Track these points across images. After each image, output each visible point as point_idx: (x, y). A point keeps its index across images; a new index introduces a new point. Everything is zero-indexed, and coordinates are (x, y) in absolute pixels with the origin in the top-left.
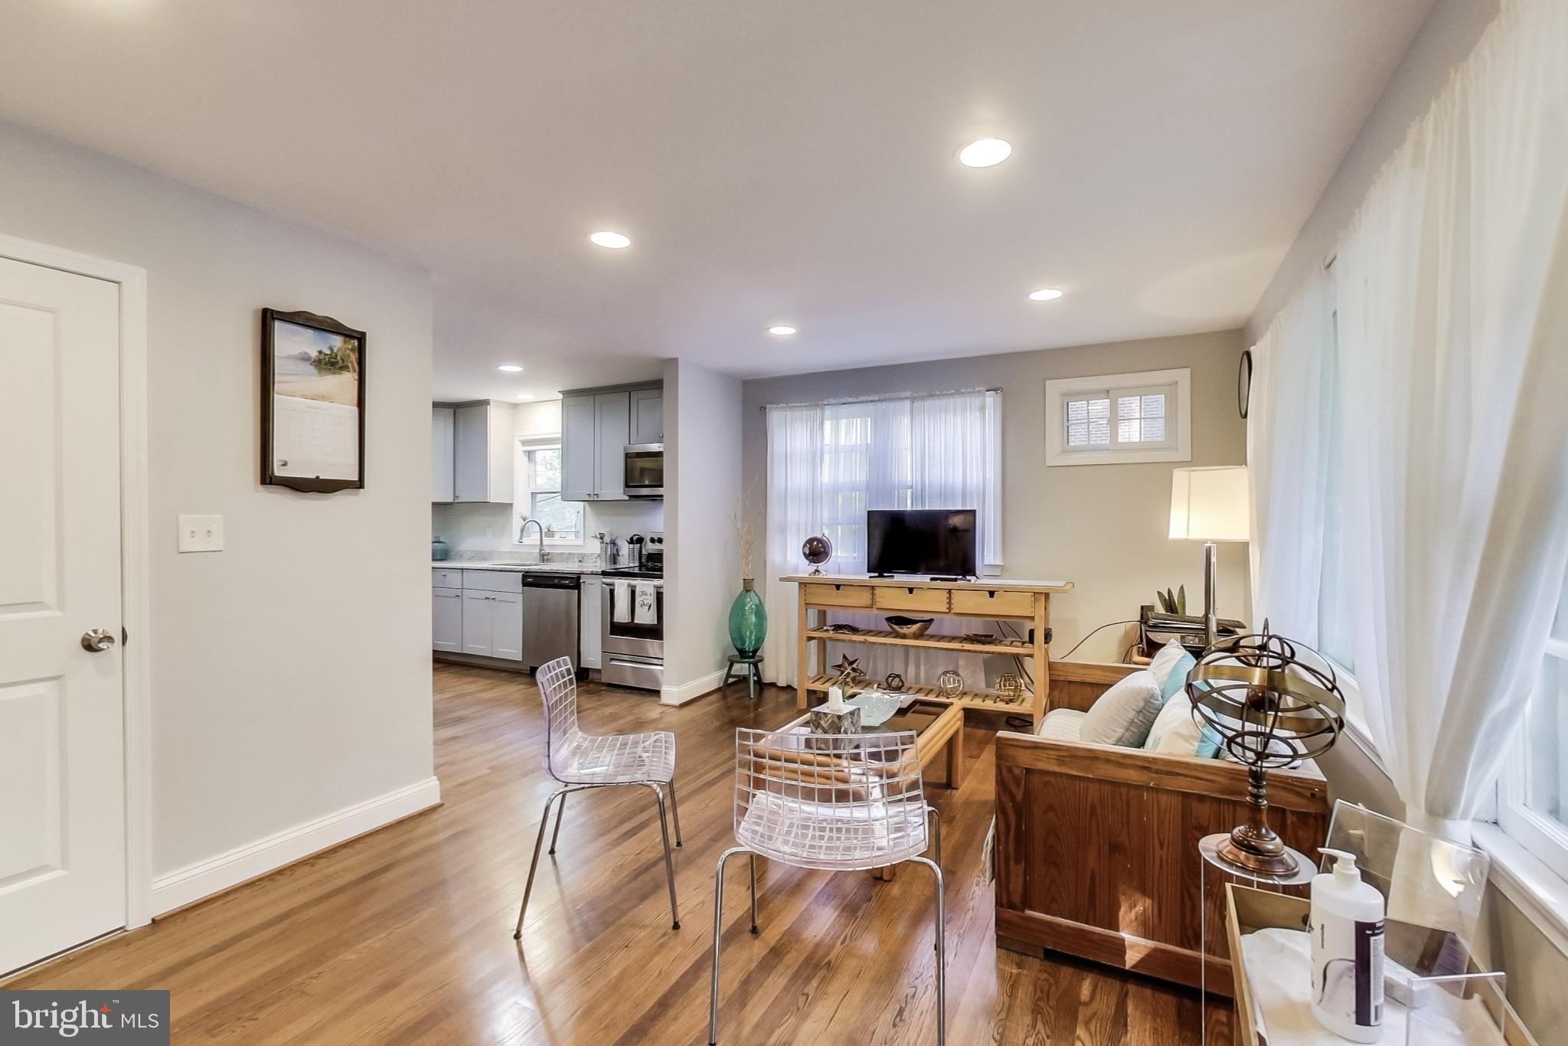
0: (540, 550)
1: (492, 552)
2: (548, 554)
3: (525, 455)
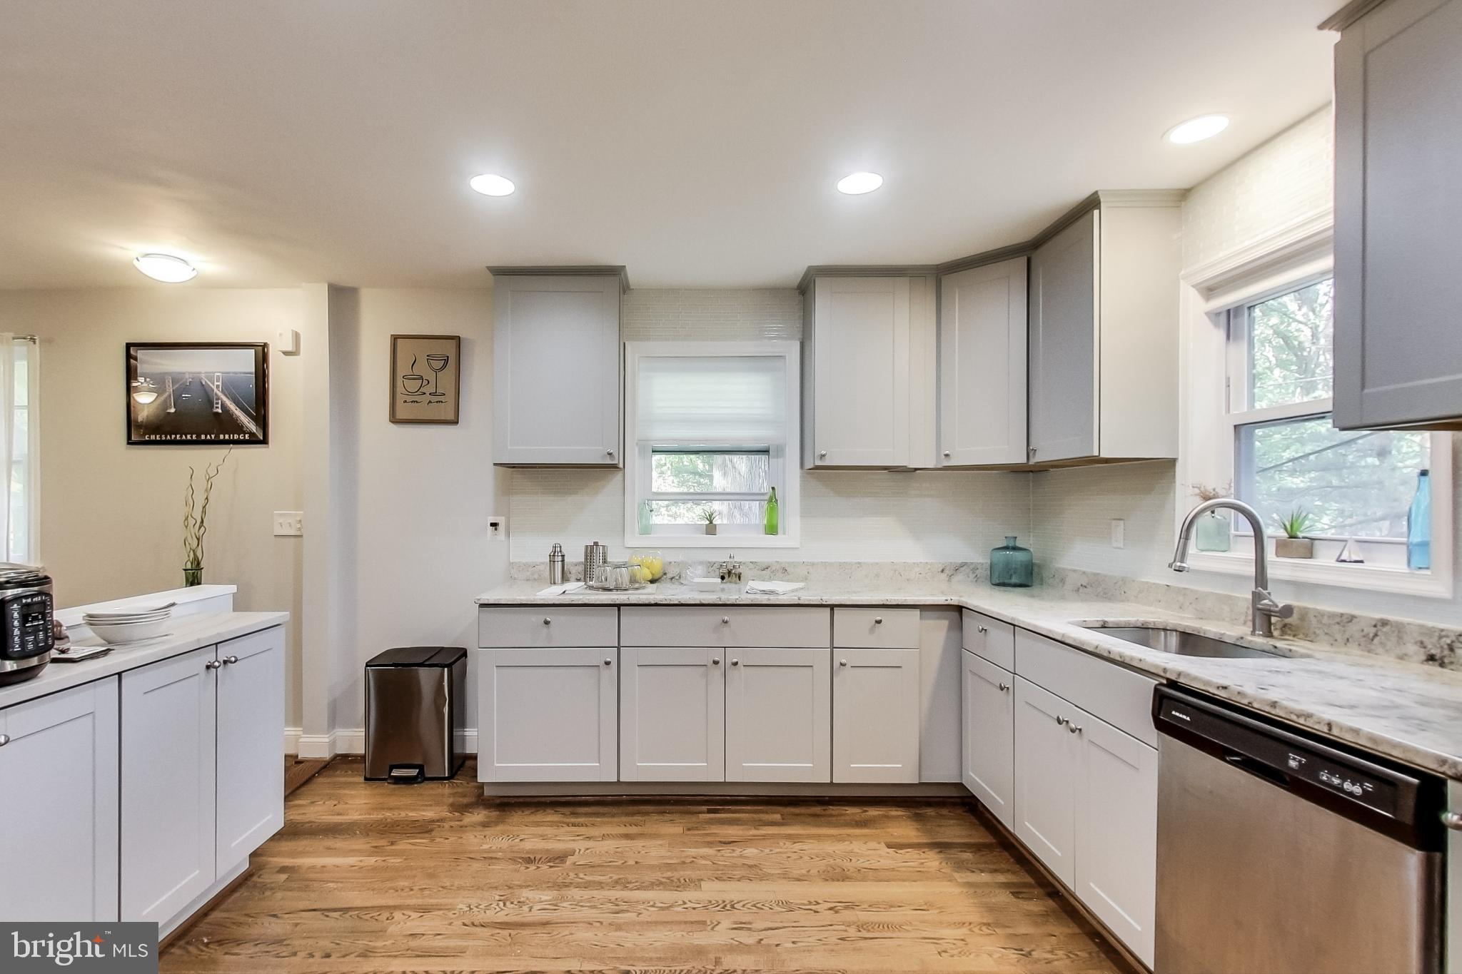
0: (1257, 597)
1: (1124, 580)
2: (1287, 611)
3: (1216, 325)
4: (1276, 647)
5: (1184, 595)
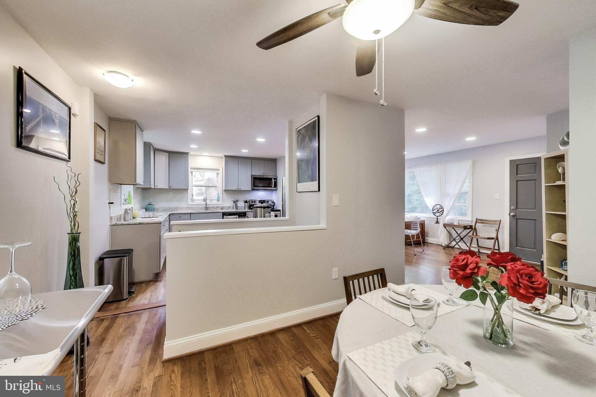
3: (191, 173)
4: (211, 211)
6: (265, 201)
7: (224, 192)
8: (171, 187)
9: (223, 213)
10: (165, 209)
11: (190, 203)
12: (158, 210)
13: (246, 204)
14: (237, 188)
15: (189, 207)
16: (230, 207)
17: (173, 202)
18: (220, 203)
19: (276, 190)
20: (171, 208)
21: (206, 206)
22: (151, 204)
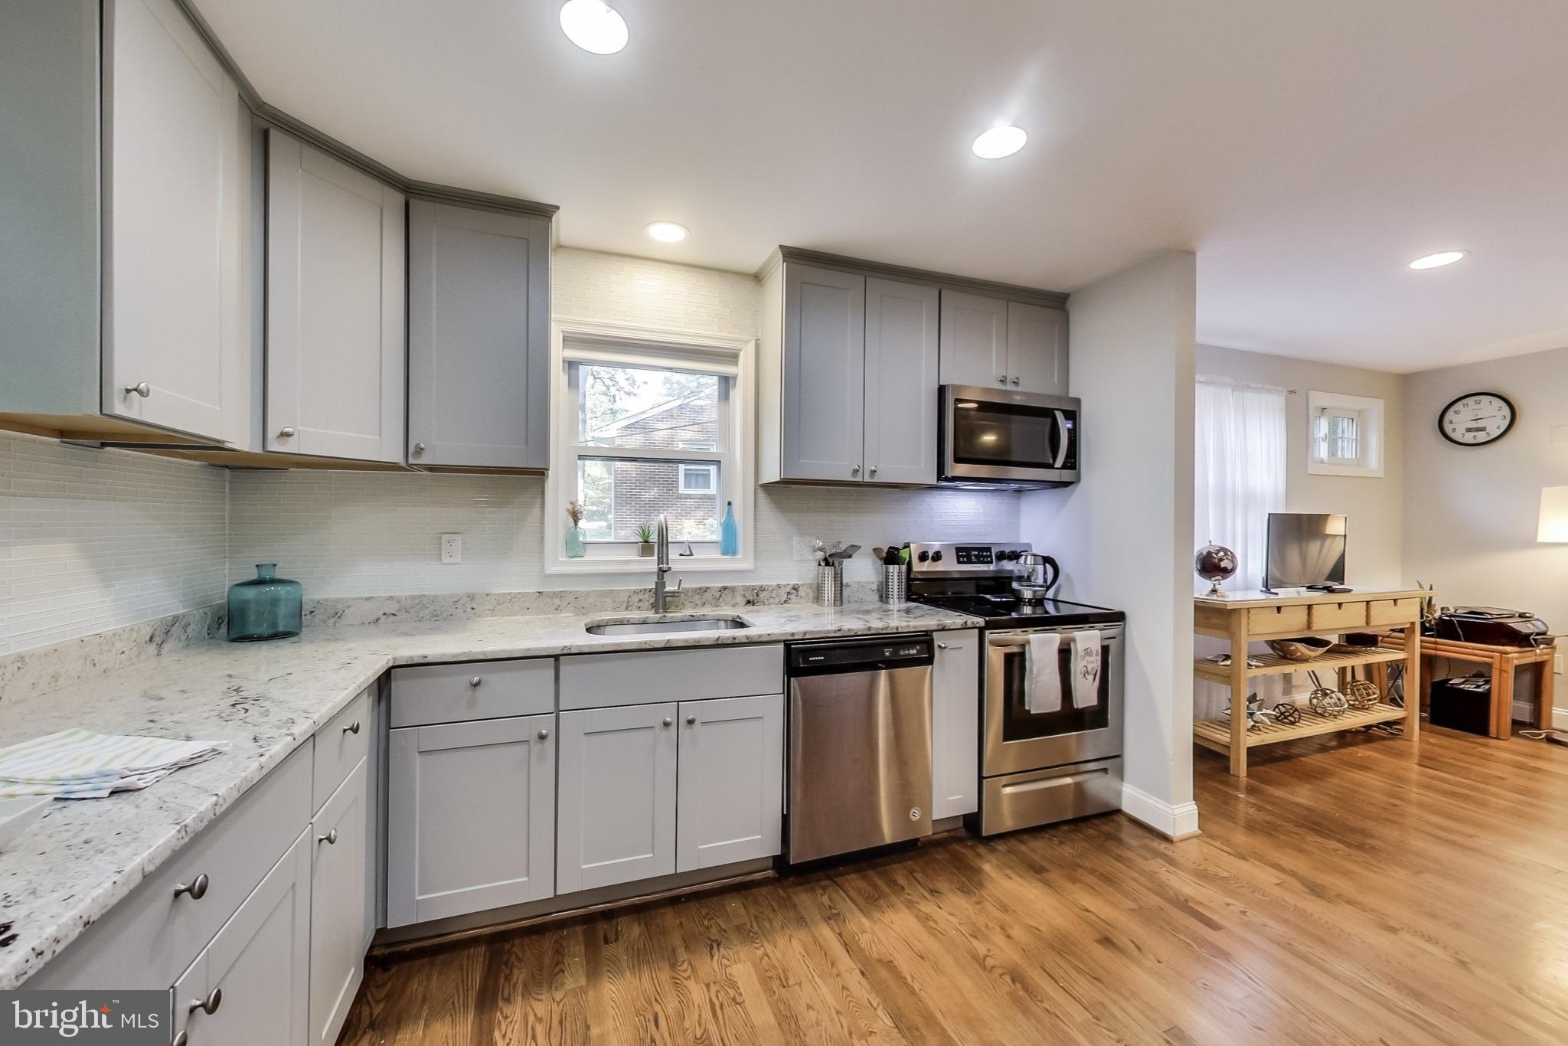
3: (564, 369)
4: (692, 616)
5: (561, 597)
6: (989, 549)
7: (761, 495)
8: (419, 451)
9: (788, 645)
10: (392, 607)
11: (558, 563)
12: (337, 615)
13: (893, 569)
14: (856, 472)
15: (554, 595)
16: (796, 588)
17: (444, 560)
18: (742, 562)
19: (1066, 484)
20: (434, 599)
21: (660, 585)
22: (279, 574)
